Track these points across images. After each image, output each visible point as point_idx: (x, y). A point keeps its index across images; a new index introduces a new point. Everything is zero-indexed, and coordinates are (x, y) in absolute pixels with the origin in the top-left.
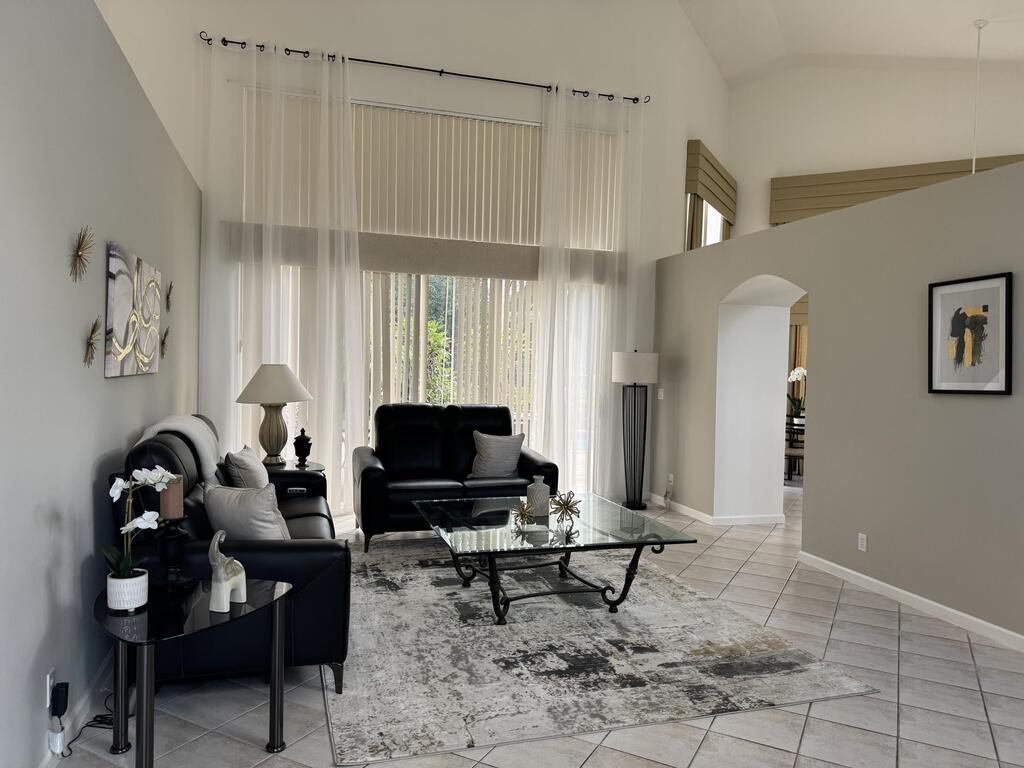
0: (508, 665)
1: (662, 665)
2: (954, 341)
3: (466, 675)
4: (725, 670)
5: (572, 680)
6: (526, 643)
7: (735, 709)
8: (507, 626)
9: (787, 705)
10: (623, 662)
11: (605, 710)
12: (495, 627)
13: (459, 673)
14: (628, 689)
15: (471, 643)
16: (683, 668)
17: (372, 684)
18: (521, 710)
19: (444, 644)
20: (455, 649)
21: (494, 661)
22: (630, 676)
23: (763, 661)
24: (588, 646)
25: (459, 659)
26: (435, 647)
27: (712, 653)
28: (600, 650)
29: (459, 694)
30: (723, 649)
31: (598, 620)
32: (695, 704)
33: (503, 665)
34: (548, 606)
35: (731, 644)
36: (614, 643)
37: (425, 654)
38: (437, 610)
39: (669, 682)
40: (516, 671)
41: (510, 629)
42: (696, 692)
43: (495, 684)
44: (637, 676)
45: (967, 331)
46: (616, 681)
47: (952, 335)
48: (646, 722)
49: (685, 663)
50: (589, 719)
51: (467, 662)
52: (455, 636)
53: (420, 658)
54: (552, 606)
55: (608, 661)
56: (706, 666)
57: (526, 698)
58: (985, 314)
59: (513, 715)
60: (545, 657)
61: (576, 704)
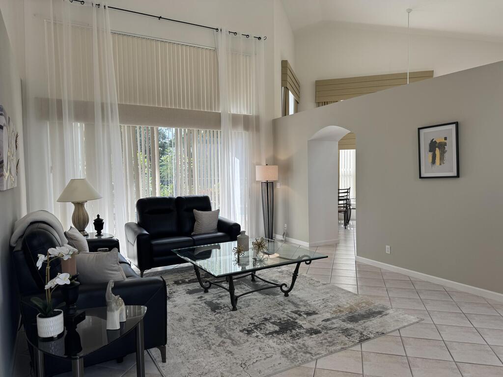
0: (249, 332)
1: (323, 321)
2: (430, 154)
3: (229, 341)
4: (353, 319)
5: (285, 335)
6: (252, 319)
7: (368, 339)
8: (238, 311)
9: (389, 333)
10: (305, 322)
11: (309, 349)
12: (232, 312)
13: (225, 340)
14: (314, 336)
15: (224, 323)
16: (334, 321)
17: (181, 354)
18: (268, 356)
19: (209, 326)
20: (217, 328)
21: (241, 331)
22: (312, 329)
23: (367, 312)
24: (283, 316)
25: (221, 332)
26: (206, 328)
27: (342, 311)
28: (290, 317)
29: (231, 352)
30: (347, 309)
31: (282, 302)
32: (349, 338)
33: (246, 332)
34: (253, 297)
35: (348, 305)
36: (296, 312)
37: (202, 333)
38: (197, 307)
39: (331, 329)
40: (254, 335)
41: (240, 312)
42: (346, 332)
43: (248, 344)
44: (315, 328)
45: (437, 149)
46: (306, 332)
47: (430, 151)
48: (332, 353)
49: (333, 318)
50: (304, 355)
51: (227, 334)
52: (213, 320)
53: (200, 335)
54: (255, 297)
55: (297, 323)
56: (343, 318)
57: (267, 349)
58: (445, 141)
59: (265, 359)
60: (265, 325)
61: (293, 348)
